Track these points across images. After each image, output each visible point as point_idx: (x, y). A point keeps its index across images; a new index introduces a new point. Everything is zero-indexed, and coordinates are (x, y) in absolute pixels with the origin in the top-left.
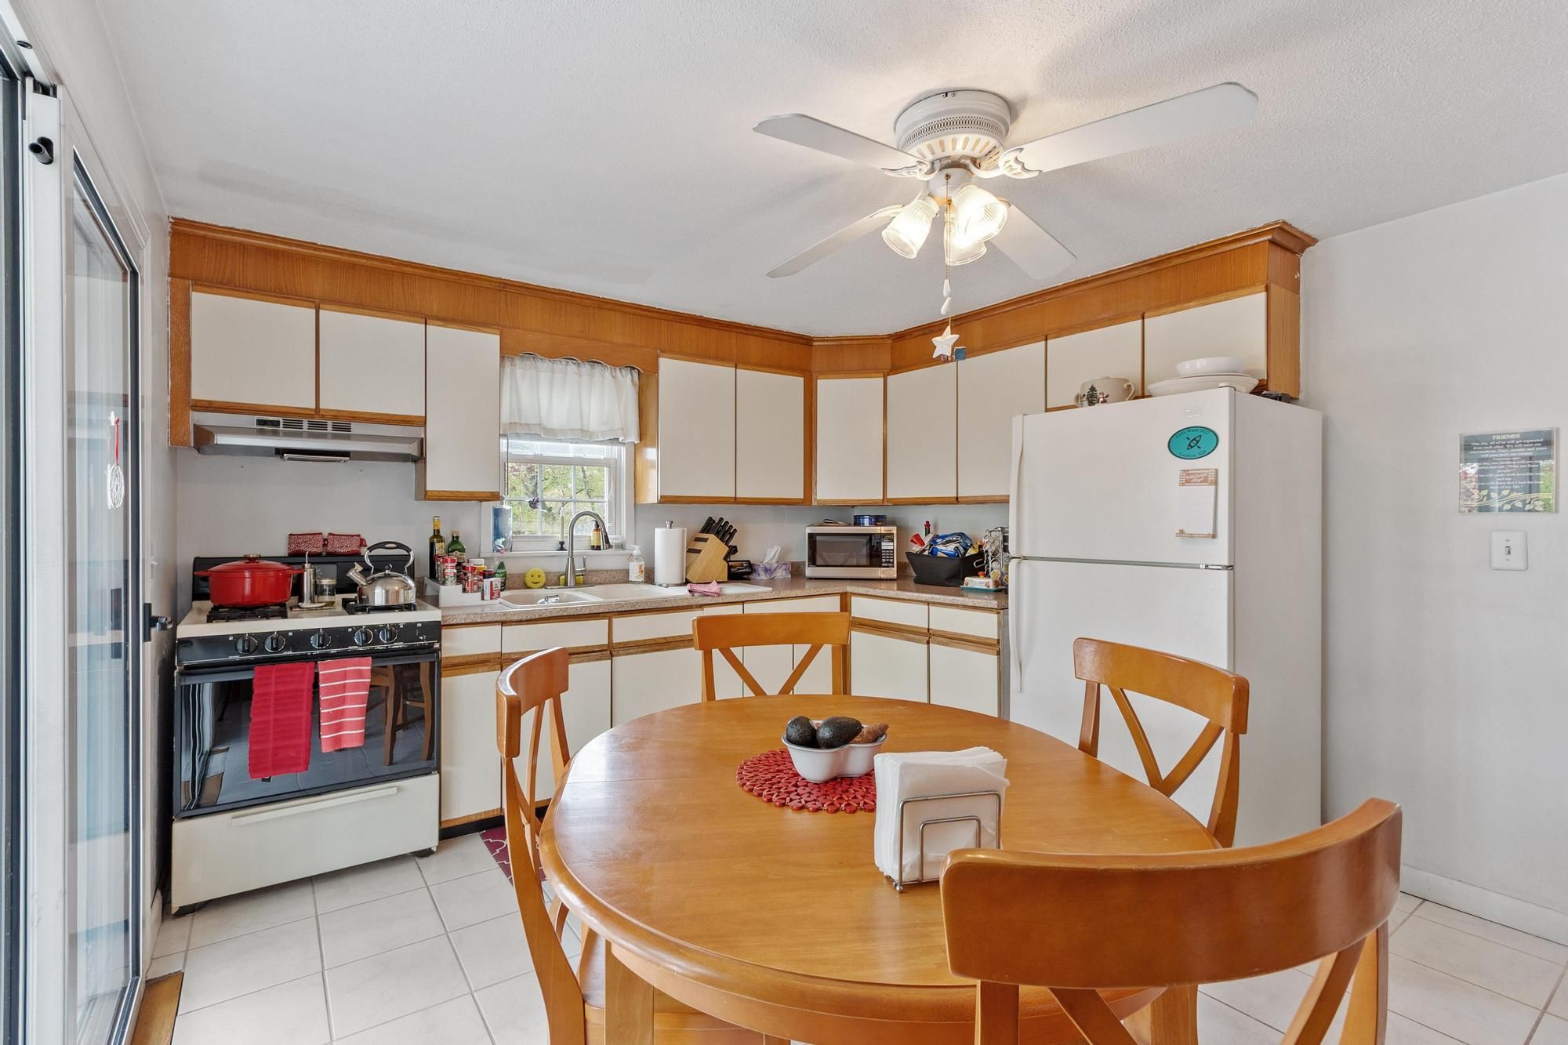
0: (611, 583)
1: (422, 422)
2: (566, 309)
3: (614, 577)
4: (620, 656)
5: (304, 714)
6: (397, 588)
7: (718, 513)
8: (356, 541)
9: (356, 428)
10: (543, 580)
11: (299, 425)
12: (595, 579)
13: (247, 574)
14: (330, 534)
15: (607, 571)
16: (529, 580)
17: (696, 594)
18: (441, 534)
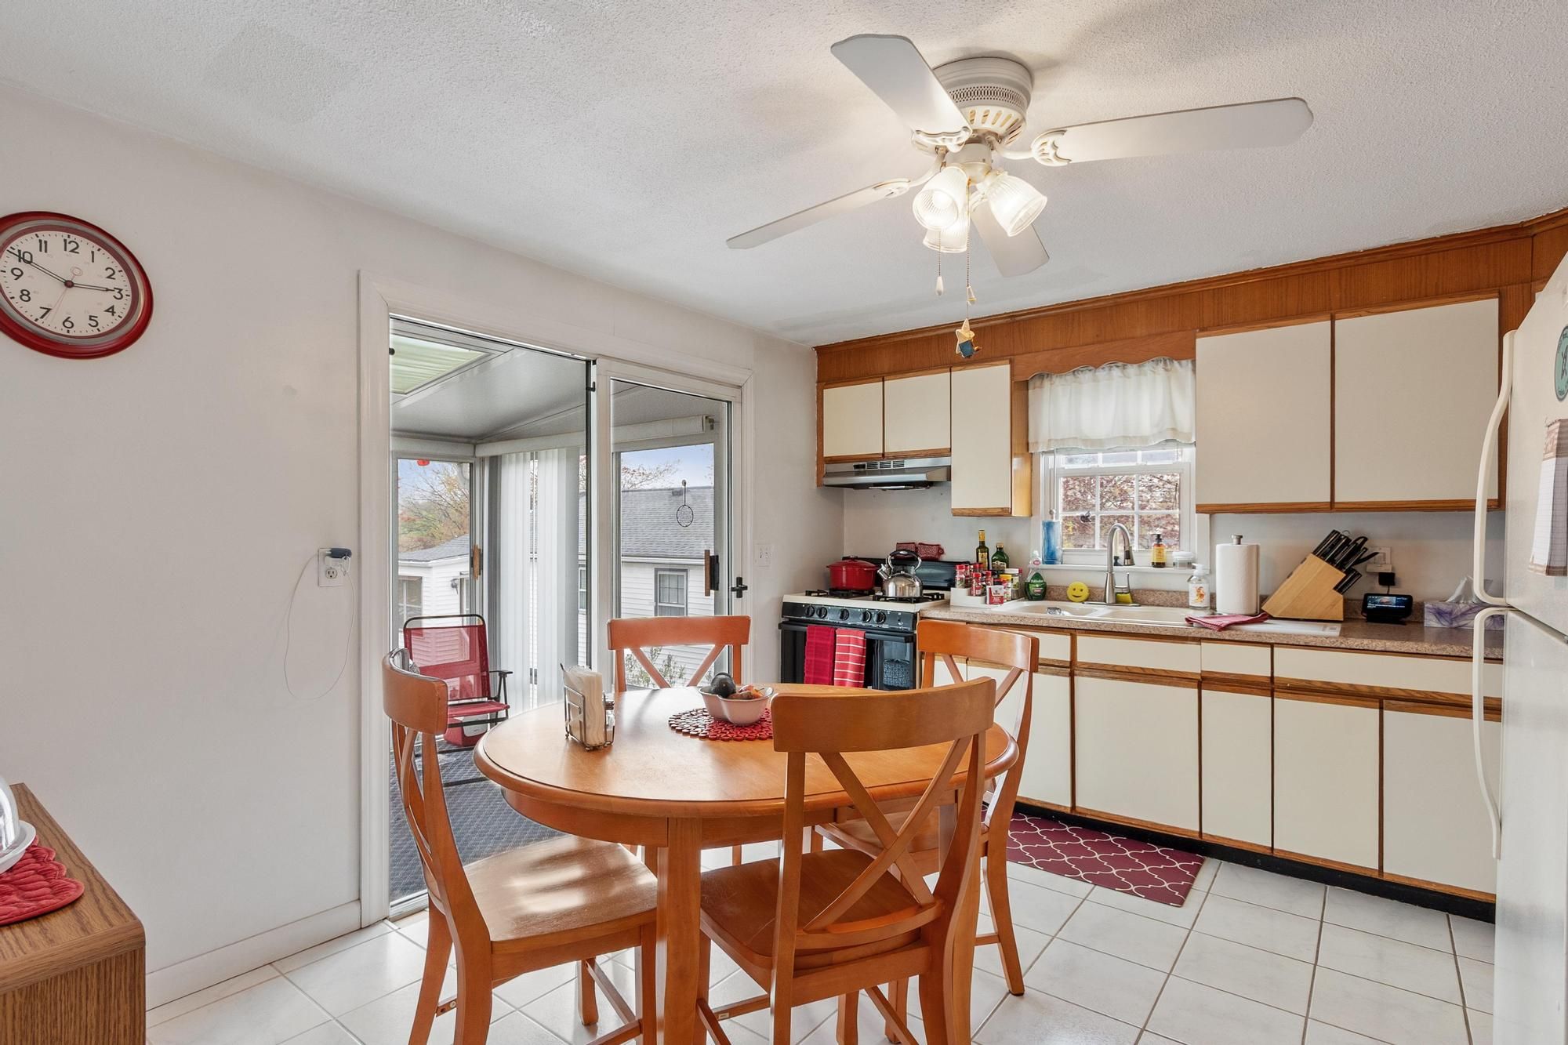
0: (1172, 606)
1: (947, 452)
2: (1079, 318)
3: (1178, 600)
4: (1083, 676)
5: (828, 661)
6: (903, 585)
7: (1347, 525)
8: (935, 550)
9: (909, 464)
10: (1085, 594)
11: (875, 466)
12: (1152, 599)
13: (844, 569)
14: (920, 544)
15: (1168, 592)
16: (1070, 593)
17: (1195, 625)
18: (986, 545)
